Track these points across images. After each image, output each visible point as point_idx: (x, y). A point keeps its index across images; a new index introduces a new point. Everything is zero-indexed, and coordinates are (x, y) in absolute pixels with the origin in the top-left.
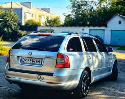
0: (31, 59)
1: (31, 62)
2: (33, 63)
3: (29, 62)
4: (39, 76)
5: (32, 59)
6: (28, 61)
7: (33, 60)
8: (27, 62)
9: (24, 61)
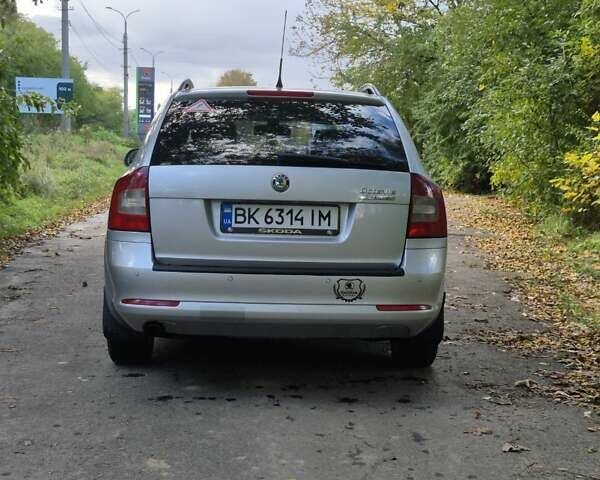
0: (282, 211)
1: (287, 224)
2: (297, 225)
3: (274, 225)
4: (343, 283)
5: (287, 209)
6: (267, 216)
7: (291, 212)
8: (262, 224)
9: (240, 219)
